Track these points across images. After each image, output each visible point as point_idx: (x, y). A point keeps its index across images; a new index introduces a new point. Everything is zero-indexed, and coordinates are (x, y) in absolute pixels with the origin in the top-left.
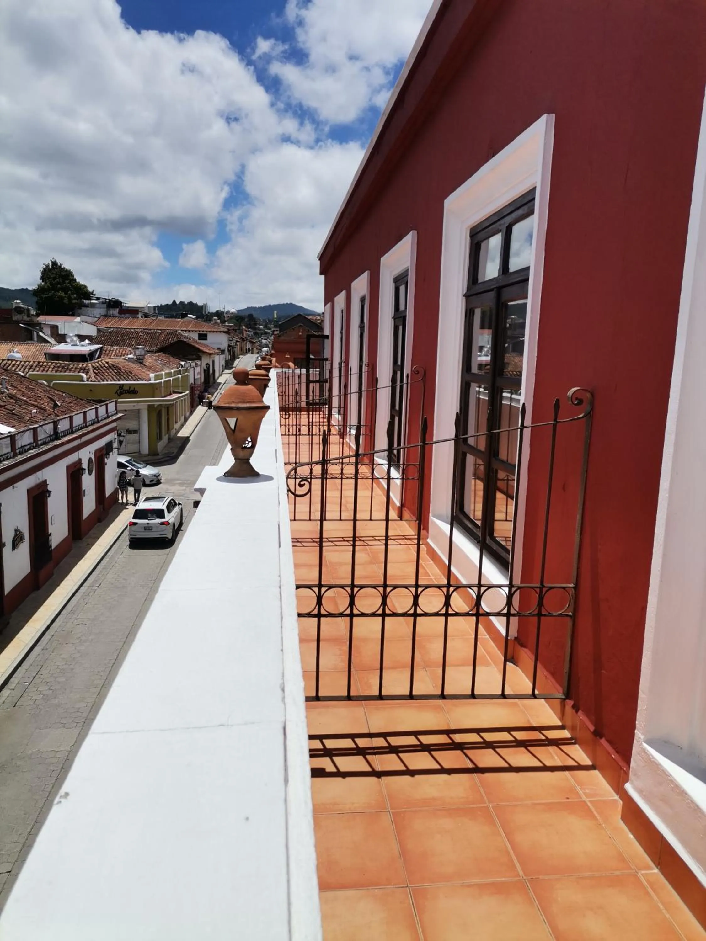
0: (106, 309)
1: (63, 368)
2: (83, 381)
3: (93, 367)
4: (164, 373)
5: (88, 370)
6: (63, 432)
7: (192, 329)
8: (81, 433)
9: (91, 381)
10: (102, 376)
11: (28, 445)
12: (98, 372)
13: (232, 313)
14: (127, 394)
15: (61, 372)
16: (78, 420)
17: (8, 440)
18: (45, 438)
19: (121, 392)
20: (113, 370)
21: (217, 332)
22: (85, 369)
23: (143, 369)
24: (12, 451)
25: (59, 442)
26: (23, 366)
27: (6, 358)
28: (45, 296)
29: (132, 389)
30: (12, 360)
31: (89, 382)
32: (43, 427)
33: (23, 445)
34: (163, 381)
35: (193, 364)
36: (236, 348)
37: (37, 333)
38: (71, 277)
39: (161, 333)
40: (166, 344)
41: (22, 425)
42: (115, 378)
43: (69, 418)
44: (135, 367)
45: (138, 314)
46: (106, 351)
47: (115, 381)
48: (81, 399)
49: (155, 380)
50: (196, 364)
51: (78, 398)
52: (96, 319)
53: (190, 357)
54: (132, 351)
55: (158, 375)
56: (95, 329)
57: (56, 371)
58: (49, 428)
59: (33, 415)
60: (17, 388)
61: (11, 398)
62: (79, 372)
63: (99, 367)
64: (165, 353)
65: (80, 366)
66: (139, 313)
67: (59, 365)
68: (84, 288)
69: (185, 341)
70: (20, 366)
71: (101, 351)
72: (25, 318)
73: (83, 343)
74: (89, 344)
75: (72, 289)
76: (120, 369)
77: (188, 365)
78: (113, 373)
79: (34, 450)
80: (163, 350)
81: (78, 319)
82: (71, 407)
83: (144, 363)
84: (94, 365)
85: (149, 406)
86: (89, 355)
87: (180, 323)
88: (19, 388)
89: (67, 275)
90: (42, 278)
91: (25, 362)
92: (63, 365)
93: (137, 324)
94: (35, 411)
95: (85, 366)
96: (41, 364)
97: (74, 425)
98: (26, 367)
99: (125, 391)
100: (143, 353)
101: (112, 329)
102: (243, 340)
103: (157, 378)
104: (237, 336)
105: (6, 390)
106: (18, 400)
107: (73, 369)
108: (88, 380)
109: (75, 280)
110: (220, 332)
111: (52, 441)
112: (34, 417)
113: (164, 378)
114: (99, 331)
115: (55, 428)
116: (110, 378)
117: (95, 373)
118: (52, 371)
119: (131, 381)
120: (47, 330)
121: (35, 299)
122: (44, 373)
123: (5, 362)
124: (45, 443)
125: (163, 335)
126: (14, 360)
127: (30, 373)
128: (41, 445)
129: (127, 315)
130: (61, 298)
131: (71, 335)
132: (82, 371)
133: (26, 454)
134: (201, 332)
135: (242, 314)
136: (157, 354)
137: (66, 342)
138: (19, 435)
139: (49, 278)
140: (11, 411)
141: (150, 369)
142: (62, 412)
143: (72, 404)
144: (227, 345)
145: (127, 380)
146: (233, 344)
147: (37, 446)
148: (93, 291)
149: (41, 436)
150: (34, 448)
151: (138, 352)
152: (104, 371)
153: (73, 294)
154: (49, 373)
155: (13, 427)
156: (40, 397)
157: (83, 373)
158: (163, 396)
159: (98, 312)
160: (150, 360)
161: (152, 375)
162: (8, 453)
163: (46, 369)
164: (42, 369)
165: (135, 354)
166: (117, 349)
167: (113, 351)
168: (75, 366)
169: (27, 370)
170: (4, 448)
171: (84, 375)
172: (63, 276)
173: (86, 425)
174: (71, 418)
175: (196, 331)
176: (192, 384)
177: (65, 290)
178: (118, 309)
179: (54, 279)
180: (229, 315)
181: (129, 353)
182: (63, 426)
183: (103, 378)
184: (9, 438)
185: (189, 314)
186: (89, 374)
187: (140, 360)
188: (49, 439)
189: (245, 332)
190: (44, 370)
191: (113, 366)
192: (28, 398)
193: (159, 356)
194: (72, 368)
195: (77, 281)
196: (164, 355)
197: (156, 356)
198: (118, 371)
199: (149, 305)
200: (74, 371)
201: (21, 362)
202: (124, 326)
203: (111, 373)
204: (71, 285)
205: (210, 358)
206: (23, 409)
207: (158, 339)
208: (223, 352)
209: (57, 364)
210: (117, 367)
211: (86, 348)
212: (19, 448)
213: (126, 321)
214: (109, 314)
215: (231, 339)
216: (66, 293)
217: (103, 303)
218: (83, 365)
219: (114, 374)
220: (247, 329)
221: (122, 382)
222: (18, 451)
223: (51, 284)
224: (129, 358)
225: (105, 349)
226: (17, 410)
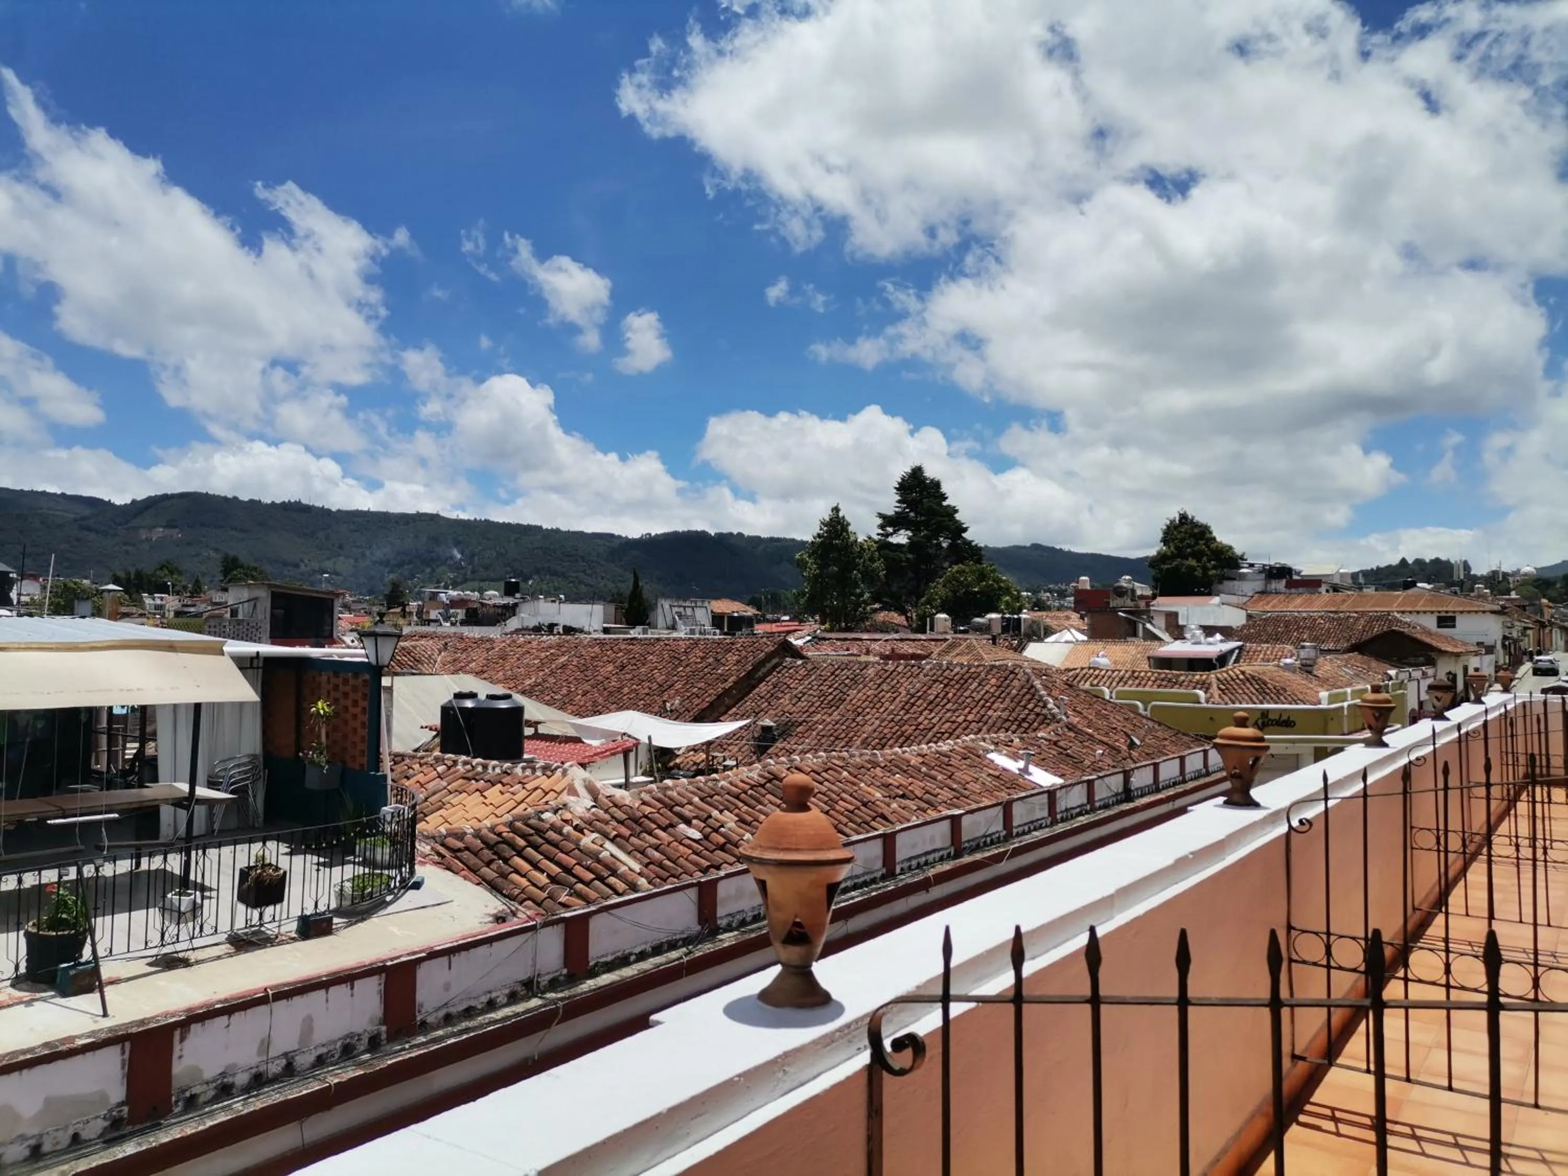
0: (1263, 582)
1: (1170, 680)
2: (1199, 703)
3: (1218, 679)
4: (1349, 690)
5: (1210, 684)
6: (1141, 789)
7: (1424, 609)
8: (1171, 792)
9: (1213, 703)
10: (1232, 694)
11: (1078, 807)
12: (1226, 688)
13: (1526, 574)
14: (1276, 727)
15: (1166, 687)
16: (1169, 770)
17: (1044, 798)
18: (1107, 798)
19: (1263, 723)
20: (1251, 684)
21: (1476, 612)
22: (1204, 683)
23: (1311, 683)
24: (1049, 815)
25: (1131, 805)
26: (1109, 677)
27: (1087, 665)
28: (1166, 566)
29: (1284, 717)
30: (1095, 669)
31: (1210, 705)
32: (1106, 779)
33: (1069, 807)
34: (1345, 704)
35: (1417, 674)
36: (1522, 641)
37: (1144, 625)
38: (1208, 535)
39: (1357, 619)
40: (1367, 636)
41: (1078, 773)
42: (1254, 698)
43: (1152, 767)
44: (1297, 681)
45: (1320, 586)
46: (1248, 652)
47: (1255, 703)
48: (1184, 734)
49: (1329, 703)
50: (1424, 674)
51: (1179, 732)
52: (1246, 599)
53: (1412, 660)
54: (1294, 651)
55: (1338, 694)
56: (1243, 614)
57: (1159, 687)
58: (1116, 783)
59: (1098, 758)
60: (1081, 713)
61: (1070, 729)
62: (1195, 688)
63: (1229, 679)
64: (1362, 652)
65: (1197, 677)
66: (1323, 585)
67: (1163, 676)
68: (1228, 551)
69: (1402, 633)
70: (1106, 678)
71: (1239, 653)
72: (1129, 603)
73: (1210, 639)
74: (1221, 641)
75: (1209, 553)
76: (1265, 683)
77: (1404, 676)
78: (1252, 689)
79: (1087, 816)
80: (1359, 648)
81: (1216, 600)
82: (1164, 746)
83: (1315, 673)
84: (1219, 675)
85: (1316, 749)
86: (1217, 660)
87: (1400, 599)
88: (1085, 714)
89: (1201, 533)
90: (1165, 541)
91: (1113, 672)
92: (1169, 676)
93: (1318, 603)
94: (1101, 752)
95: (1204, 677)
96: (1136, 674)
97: (1161, 778)
98: (1114, 679)
99: (1273, 721)
100: (1312, 654)
101: (1269, 614)
102: (1542, 625)
103: (1332, 699)
104: (1528, 618)
105: (1064, 717)
106: (1078, 732)
107: (1186, 683)
108: (1207, 702)
109: (1214, 539)
110: (1484, 612)
111: (1119, 802)
112: (1100, 761)
113: (1349, 698)
114: (1249, 617)
115: (1127, 781)
116: (1246, 698)
117: (1220, 689)
118: (1151, 686)
119: (1283, 703)
120: (1160, 621)
121: (1152, 572)
122: (1140, 689)
123: (1084, 671)
124: (1106, 807)
125: (1362, 622)
126: (1097, 668)
127: (1119, 688)
128: (1100, 808)
129: (1301, 590)
130: (1193, 569)
131: (1193, 627)
132: (1199, 686)
133: (1072, 822)
134: (1443, 614)
135: (1547, 575)
136: (1346, 656)
137: (1184, 638)
138: (1064, 790)
139: (1173, 540)
140: (1066, 750)
141: (1324, 682)
142: (1147, 754)
143: (1166, 743)
144: (1501, 638)
145: (1276, 703)
146: (1515, 635)
147: (1093, 810)
148: (1243, 555)
149: (1101, 793)
150: (1087, 813)
151: (1303, 654)
152: (1236, 687)
153: (1209, 561)
154: (1147, 689)
155: (1062, 776)
156: (1115, 729)
157: (1200, 689)
158: (1346, 732)
159: (1250, 587)
160: (1326, 666)
161: (1324, 694)
162: (1043, 818)
163: (1143, 683)
164: (1137, 682)
165: (1298, 656)
166: (1268, 648)
167: (1260, 651)
168: (1190, 677)
169: (1114, 684)
170: (1037, 811)
171: (1201, 693)
172: (1196, 534)
173: (1184, 778)
174: (1156, 766)
175: (1432, 612)
176: (1413, 710)
177: (1198, 556)
178: (1284, 581)
179: (1182, 540)
180: (1518, 578)
181: (1289, 655)
182: (1141, 779)
183: (1233, 698)
184: (1046, 795)
185: (1421, 582)
186: (1211, 691)
187: (1307, 668)
188: (1114, 799)
189: (1546, 610)
190: (1140, 684)
191: (1253, 677)
192: (1097, 729)
193: (1350, 658)
194: (1184, 681)
195: (1218, 539)
196: (1360, 656)
197: (1341, 660)
198: (1262, 687)
199: (1341, 571)
200: (1187, 687)
201: (1107, 671)
202: (1295, 607)
203: (1248, 689)
204: (1208, 547)
205: (1456, 661)
206: (1085, 747)
207: (1352, 630)
208: (1490, 650)
209: (1159, 674)
210: (1260, 679)
211: (1215, 646)
212: (1061, 812)
213: (1299, 601)
214: (1268, 589)
215: (1509, 625)
216: (1199, 561)
217: (1260, 572)
218: (1201, 675)
219: (1254, 691)
220: (1551, 604)
221: (1266, 706)
222: (1059, 817)
223: (1177, 548)
224: (1286, 664)
225: (1247, 649)
226: (1075, 749)
